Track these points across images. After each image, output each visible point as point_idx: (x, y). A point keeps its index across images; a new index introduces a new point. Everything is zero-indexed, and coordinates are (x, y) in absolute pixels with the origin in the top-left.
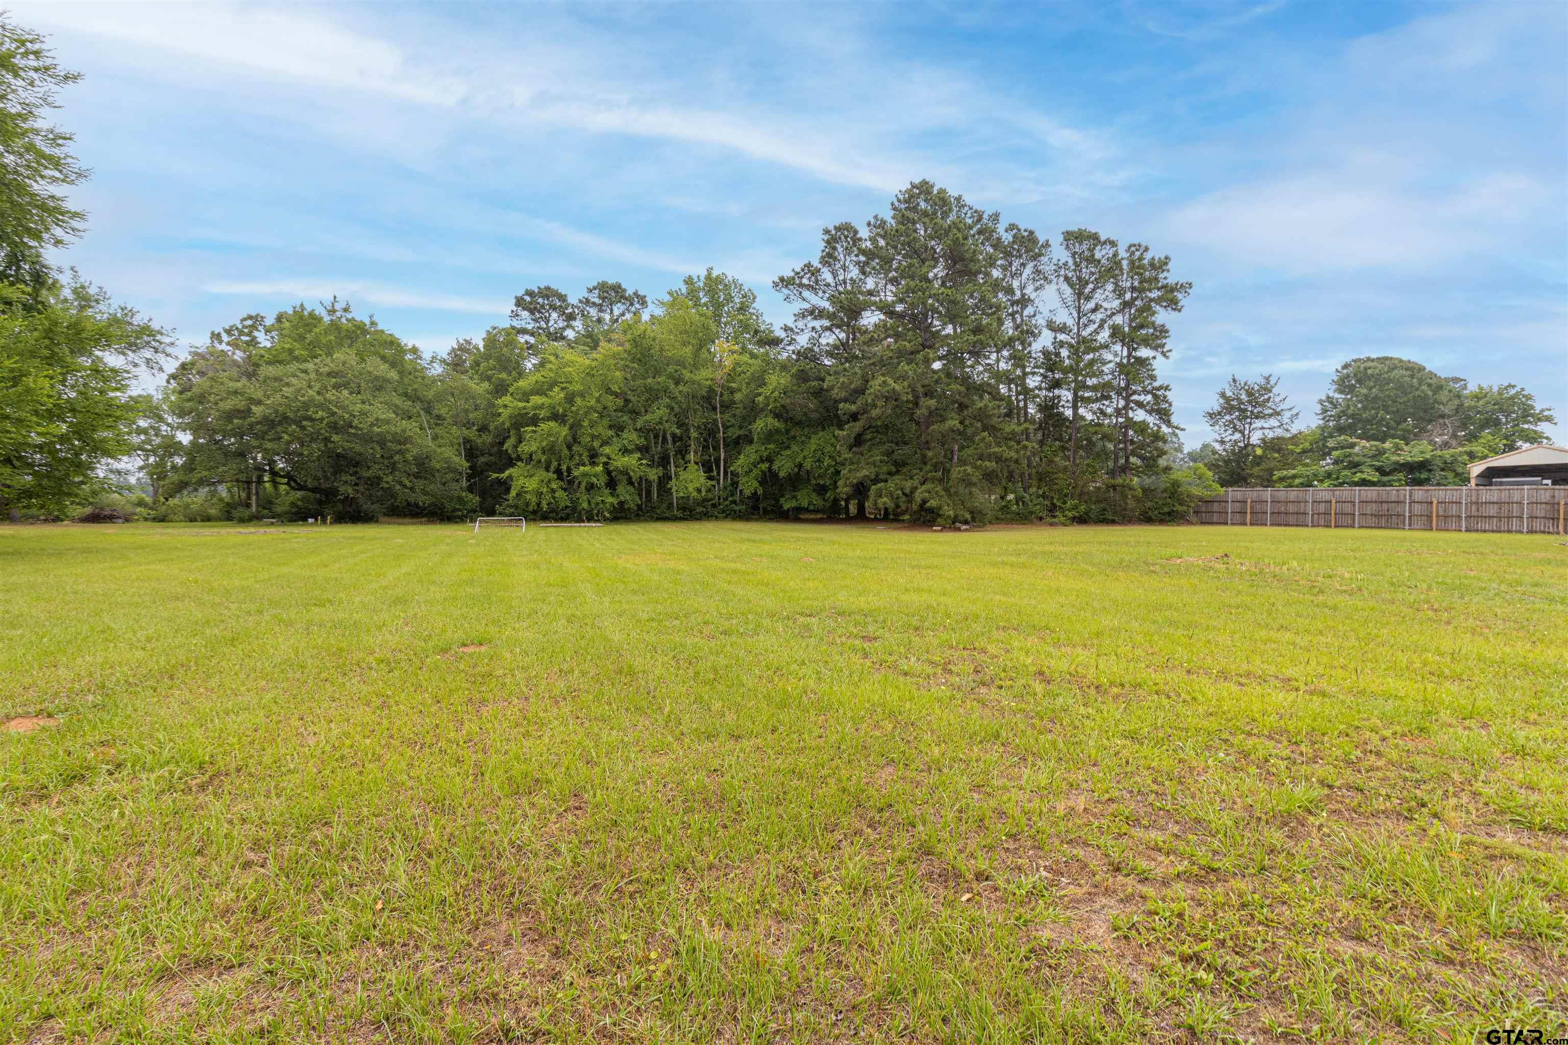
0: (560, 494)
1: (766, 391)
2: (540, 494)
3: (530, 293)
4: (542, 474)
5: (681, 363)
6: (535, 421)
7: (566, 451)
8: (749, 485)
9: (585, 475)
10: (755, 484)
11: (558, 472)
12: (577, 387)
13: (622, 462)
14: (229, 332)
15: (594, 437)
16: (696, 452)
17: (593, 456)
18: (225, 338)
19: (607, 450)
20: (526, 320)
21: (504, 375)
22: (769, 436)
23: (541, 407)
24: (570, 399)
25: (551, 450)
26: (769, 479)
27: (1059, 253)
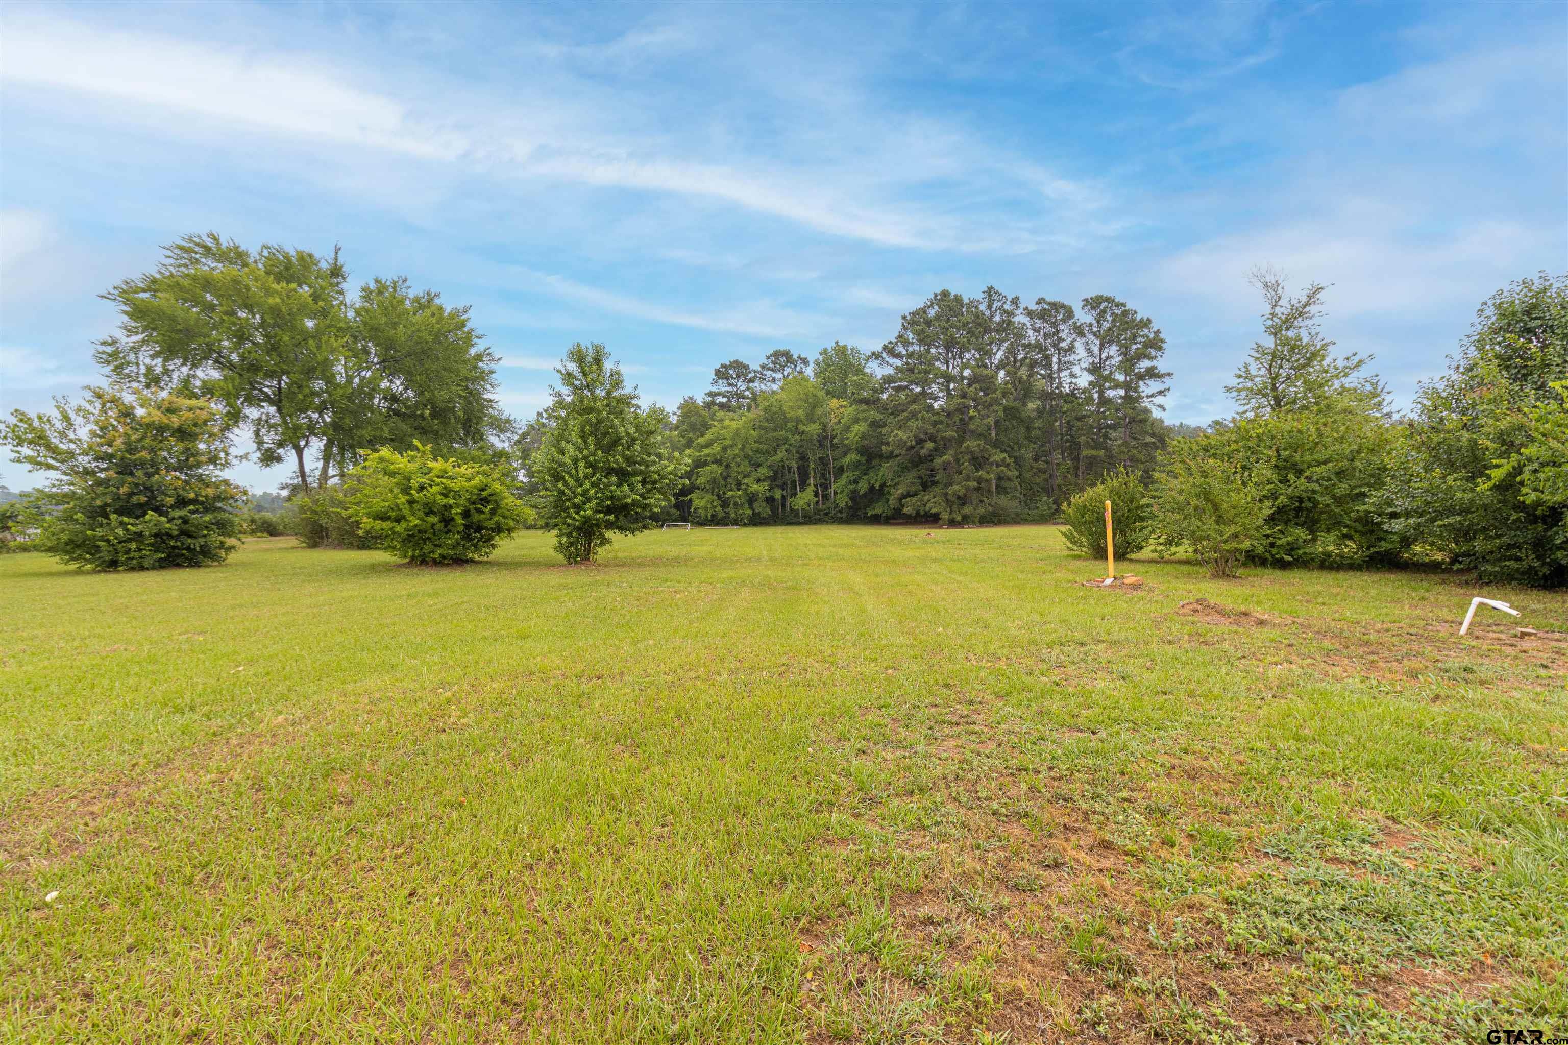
0: (719, 509)
1: (851, 436)
2: (706, 509)
3: (724, 366)
4: (709, 497)
5: (798, 421)
6: (705, 463)
7: (723, 483)
8: (843, 501)
9: (733, 496)
10: (847, 499)
11: (718, 496)
12: (727, 442)
13: (755, 487)
14: (546, 411)
15: (738, 473)
16: (815, 478)
17: (739, 485)
18: (545, 415)
19: (746, 481)
20: (723, 387)
21: (691, 435)
22: (856, 465)
23: (708, 455)
24: (725, 449)
25: (714, 481)
26: (854, 496)
27: (1084, 317)
